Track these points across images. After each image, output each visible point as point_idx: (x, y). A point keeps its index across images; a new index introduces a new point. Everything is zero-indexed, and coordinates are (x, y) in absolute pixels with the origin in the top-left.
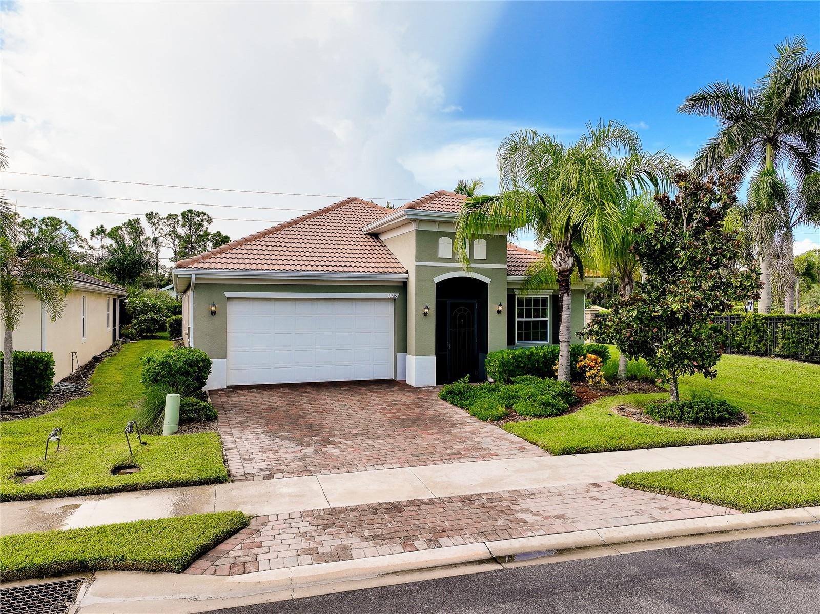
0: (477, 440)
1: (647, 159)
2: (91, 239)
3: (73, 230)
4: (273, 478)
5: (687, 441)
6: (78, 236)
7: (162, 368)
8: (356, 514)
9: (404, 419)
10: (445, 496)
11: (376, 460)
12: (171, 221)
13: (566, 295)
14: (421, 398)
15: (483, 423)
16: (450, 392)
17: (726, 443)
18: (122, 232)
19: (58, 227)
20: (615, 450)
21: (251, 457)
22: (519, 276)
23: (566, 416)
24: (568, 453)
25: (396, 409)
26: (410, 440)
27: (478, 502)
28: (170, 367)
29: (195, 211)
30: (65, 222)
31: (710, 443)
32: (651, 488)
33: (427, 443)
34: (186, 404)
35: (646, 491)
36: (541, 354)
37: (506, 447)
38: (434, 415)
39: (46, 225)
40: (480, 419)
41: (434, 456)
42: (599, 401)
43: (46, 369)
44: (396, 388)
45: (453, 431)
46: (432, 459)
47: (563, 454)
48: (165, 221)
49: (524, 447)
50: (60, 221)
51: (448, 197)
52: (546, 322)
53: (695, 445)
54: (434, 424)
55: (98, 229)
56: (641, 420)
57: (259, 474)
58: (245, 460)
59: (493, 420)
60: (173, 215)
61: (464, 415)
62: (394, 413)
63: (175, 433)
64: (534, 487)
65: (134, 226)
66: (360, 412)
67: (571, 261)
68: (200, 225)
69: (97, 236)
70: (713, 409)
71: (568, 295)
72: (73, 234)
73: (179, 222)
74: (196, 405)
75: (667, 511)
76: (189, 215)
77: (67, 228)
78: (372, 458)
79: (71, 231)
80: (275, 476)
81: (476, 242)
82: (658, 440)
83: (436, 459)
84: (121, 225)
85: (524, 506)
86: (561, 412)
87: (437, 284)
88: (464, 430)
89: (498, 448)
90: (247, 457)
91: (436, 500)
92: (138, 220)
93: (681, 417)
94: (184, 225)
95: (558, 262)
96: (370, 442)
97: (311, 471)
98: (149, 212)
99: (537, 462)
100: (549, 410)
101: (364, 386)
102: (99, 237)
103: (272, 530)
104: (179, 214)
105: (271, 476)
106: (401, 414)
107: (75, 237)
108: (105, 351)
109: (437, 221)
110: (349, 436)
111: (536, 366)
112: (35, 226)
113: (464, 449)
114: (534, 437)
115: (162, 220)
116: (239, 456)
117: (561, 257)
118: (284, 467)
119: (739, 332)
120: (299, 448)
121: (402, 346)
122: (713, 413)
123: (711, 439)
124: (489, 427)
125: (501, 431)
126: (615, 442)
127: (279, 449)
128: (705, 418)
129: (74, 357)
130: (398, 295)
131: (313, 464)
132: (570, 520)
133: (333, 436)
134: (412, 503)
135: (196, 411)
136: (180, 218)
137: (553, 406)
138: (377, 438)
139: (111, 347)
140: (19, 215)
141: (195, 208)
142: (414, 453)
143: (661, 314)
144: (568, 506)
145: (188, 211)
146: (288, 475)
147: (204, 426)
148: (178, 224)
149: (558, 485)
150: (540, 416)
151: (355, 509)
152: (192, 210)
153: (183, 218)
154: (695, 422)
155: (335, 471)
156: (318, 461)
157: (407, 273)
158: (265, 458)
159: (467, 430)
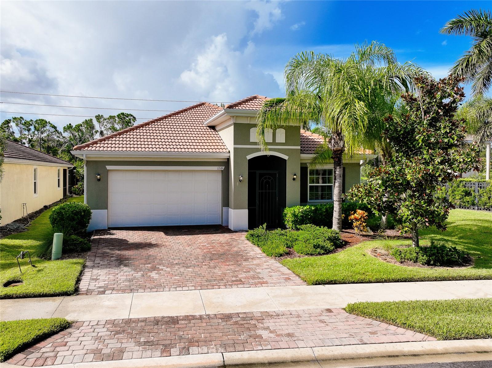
0: (258, 271)
2: (64, 132)
3: (55, 127)
4: (104, 294)
5: (415, 278)
6: (57, 131)
7: (58, 216)
8: (143, 324)
9: (214, 254)
10: (213, 313)
11: (180, 283)
12: (111, 120)
13: (338, 167)
14: (233, 239)
15: (268, 258)
16: (252, 235)
18: (82, 128)
19: (45, 125)
20: (356, 283)
21: (98, 277)
22: (310, 154)
23: (331, 255)
24: (319, 284)
25: (212, 246)
26: (211, 269)
27: (234, 320)
28: (63, 215)
29: (126, 114)
30: (49, 122)
32: (370, 315)
33: (221, 272)
34: (70, 240)
35: (366, 318)
36: (324, 210)
37: (276, 277)
38: (236, 251)
39: (38, 124)
40: (268, 255)
41: (221, 282)
42: (360, 244)
45: (245, 263)
46: (219, 284)
47: (316, 284)
48: (108, 120)
49: (290, 277)
50: (46, 122)
51: (260, 100)
52: (331, 186)
53: (422, 281)
54: (233, 258)
55: (68, 126)
56: (386, 260)
57: (97, 290)
58: (93, 279)
59: (276, 256)
60: (113, 117)
61: (257, 252)
62: (210, 249)
63: (59, 259)
64: (282, 309)
65: (89, 124)
66: (187, 248)
67: (342, 143)
68: (129, 122)
69: (67, 130)
70: (442, 254)
71: (340, 168)
72: (53, 130)
73: (117, 121)
74: (76, 241)
75: (375, 336)
76: (122, 116)
77: (50, 126)
78: (178, 281)
79: (52, 127)
80: (106, 292)
81: (278, 130)
82: (393, 276)
83: (222, 284)
84: (81, 123)
85: (266, 325)
86: (328, 252)
87: (249, 160)
88: (252, 263)
89: (270, 278)
90: (95, 277)
91: (205, 316)
92: (91, 120)
93: (417, 259)
94: (119, 123)
95: (332, 144)
96: (182, 270)
97: (131, 290)
98: (97, 115)
99: (294, 290)
100: (318, 250)
101: (199, 229)
102: (69, 131)
103: (80, 333)
104: (116, 116)
105: (103, 292)
106: (214, 250)
107: (54, 131)
108: (56, 202)
109: (249, 117)
110: (171, 265)
112: (31, 125)
113: (245, 278)
114: (298, 270)
115: (106, 119)
116: (90, 276)
117: (335, 141)
118: (115, 286)
120: (133, 272)
121: (226, 203)
122: (442, 257)
123: (436, 277)
124: (273, 263)
125: (278, 265)
126: (358, 277)
127: (119, 273)
128: (435, 260)
130: (224, 167)
131: (136, 285)
132: (295, 339)
133: (160, 264)
134: (189, 318)
135: (75, 245)
136: (117, 119)
137: (322, 247)
138: (187, 267)
139: (61, 200)
140: (23, 118)
142: (209, 279)
143: (402, 182)
144: (300, 326)
145: (122, 114)
146: (115, 292)
147: (79, 255)
148: (115, 122)
149: (300, 309)
150: (312, 255)
151: (145, 320)
152: (124, 113)
153: (119, 118)
154: (427, 263)
155: (149, 290)
156: (141, 282)
157: (229, 152)
158: (107, 278)
159: (255, 263)
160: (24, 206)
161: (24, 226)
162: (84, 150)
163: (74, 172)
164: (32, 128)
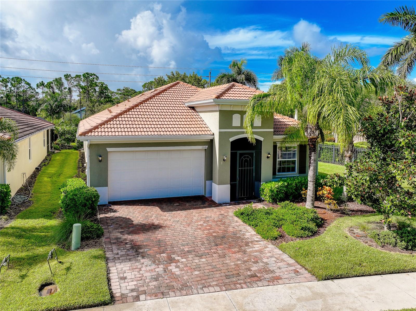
2: (37, 88)
3: (29, 84)
4: (139, 300)
6: (31, 87)
9: (215, 236)
12: (77, 79)
15: (265, 242)
18: (53, 85)
19: (20, 82)
21: (125, 275)
22: (280, 135)
25: (209, 226)
26: (222, 259)
30: (24, 79)
37: (285, 269)
38: (233, 232)
39: (14, 81)
43: (5, 196)
48: (75, 79)
50: (21, 80)
54: (234, 242)
55: (40, 83)
57: (130, 295)
58: (121, 278)
60: (79, 76)
61: (252, 233)
62: (209, 230)
63: (78, 249)
65: (58, 82)
68: (93, 81)
69: (40, 87)
72: (28, 86)
76: (87, 75)
77: (25, 83)
79: (27, 84)
80: (142, 297)
84: (52, 81)
90: (122, 275)
92: (60, 78)
94: (84, 81)
96: (197, 260)
97: (163, 293)
98: (66, 74)
100: (307, 232)
101: (188, 202)
102: (41, 87)
104: (82, 75)
105: (138, 298)
106: (213, 231)
107: (29, 88)
108: (43, 161)
110: (184, 254)
112: (8, 82)
115: (73, 78)
116: (117, 274)
118: (145, 288)
120: (154, 266)
121: (209, 176)
127: (141, 267)
129: (24, 176)
130: (207, 146)
131: (164, 285)
133: (174, 253)
135: (91, 232)
136: (82, 77)
138: (201, 257)
139: (46, 157)
141: (89, 72)
142: (227, 274)
145: (86, 73)
146: (148, 297)
148: (81, 80)
153: (84, 77)
155: (178, 293)
156: (167, 281)
157: (213, 134)
158: (133, 276)
161: (28, 197)
162: (88, 135)
164: (9, 84)
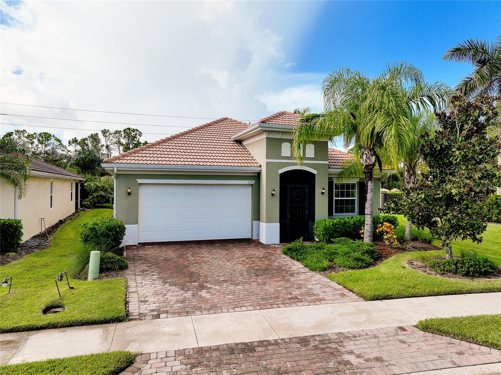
0: (309, 287)
1: (429, 87)
2: (69, 146)
4: (159, 318)
5: (464, 290)
6: (61, 144)
7: (91, 232)
8: (218, 353)
9: (257, 269)
10: (287, 337)
11: (236, 303)
12: (117, 135)
13: (370, 182)
14: (269, 253)
15: (313, 273)
16: (289, 249)
17: (494, 292)
18: (87, 142)
19: (49, 138)
20: (411, 297)
21: (146, 299)
22: (336, 169)
23: (372, 268)
24: (377, 299)
25: (252, 261)
26: (261, 286)
27: (312, 344)
28: (96, 231)
29: (132, 129)
30: (53, 135)
31: (482, 292)
32: (446, 333)
33: (273, 289)
34: (106, 258)
35: (442, 336)
36: (352, 222)
37: (331, 293)
38: (278, 266)
39: (42, 138)
40: (311, 270)
41: (278, 300)
42: (394, 257)
43: (16, 231)
44: (253, 245)
45: (292, 279)
46: (277, 303)
47: (373, 300)
48: (114, 135)
49: (344, 293)
50: (50, 135)
51: (288, 115)
52: (354, 200)
53: (470, 293)
54: (278, 274)
55: (73, 140)
56: (426, 272)
57: (150, 314)
58: (142, 301)
59: (320, 271)
60: (118, 131)
61: (299, 266)
62: (251, 264)
63: (96, 279)
64: (354, 329)
65: (94, 138)
66: (227, 264)
67: (373, 159)
68: (135, 137)
69: (72, 144)
70: (480, 265)
71: (372, 182)
72: (58, 143)
73: (122, 136)
74: (112, 258)
75: (464, 356)
76: (128, 131)
77: (54, 139)
78: (233, 301)
79: (57, 141)
80: (162, 316)
81: (307, 146)
82: (442, 289)
83: (280, 302)
84: (87, 137)
85: (349, 348)
86: (368, 265)
87: (281, 175)
88: (300, 278)
89: (325, 294)
90: (143, 299)
91: (280, 341)
92: (97, 134)
93: (456, 270)
94: (125, 137)
95: (364, 159)
96: (232, 287)
97: (187, 312)
98: (103, 129)
99: (355, 306)
100: (360, 263)
101: (231, 243)
102: (74, 145)
103: (151, 368)
104: (122, 131)
105: (158, 317)
106: (255, 265)
107: (59, 145)
108: (69, 216)
109: (281, 131)
110: (218, 283)
111: (348, 230)
112: (35, 138)
113: (301, 295)
114: (351, 285)
115: (111, 134)
116: (137, 298)
117: (367, 156)
118: (168, 309)
119: (485, 207)
120: (181, 292)
121: (257, 216)
122: (480, 268)
123: (482, 289)
124: (318, 276)
125: (326, 280)
126: (411, 291)
127: (167, 293)
128: (474, 272)
130: (254, 181)
131: (190, 306)
132: (387, 364)
133: (207, 282)
134: (262, 343)
135: (112, 262)
136: (123, 133)
137: (363, 261)
138: (237, 285)
139: (73, 214)
140: (26, 131)
141: (132, 127)
142: (264, 297)
143: (442, 197)
144: (384, 349)
145: (128, 128)
146: (170, 316)
147: (117, 274)
148: (121, 136)
149: (373, 328)
150: (353, 268)
151: (217, 349)
152: (130, 128)
153: (125, 133)
154: (467, 274)
155: (206, 312)
156: (194, 303)
157: (260, 166)
158: (156, 300)
159: (302, 278)
160: (42, 221)
161: (45, 242)
162: (115, 162)
163: (85, 185)
164: (36, 141)
